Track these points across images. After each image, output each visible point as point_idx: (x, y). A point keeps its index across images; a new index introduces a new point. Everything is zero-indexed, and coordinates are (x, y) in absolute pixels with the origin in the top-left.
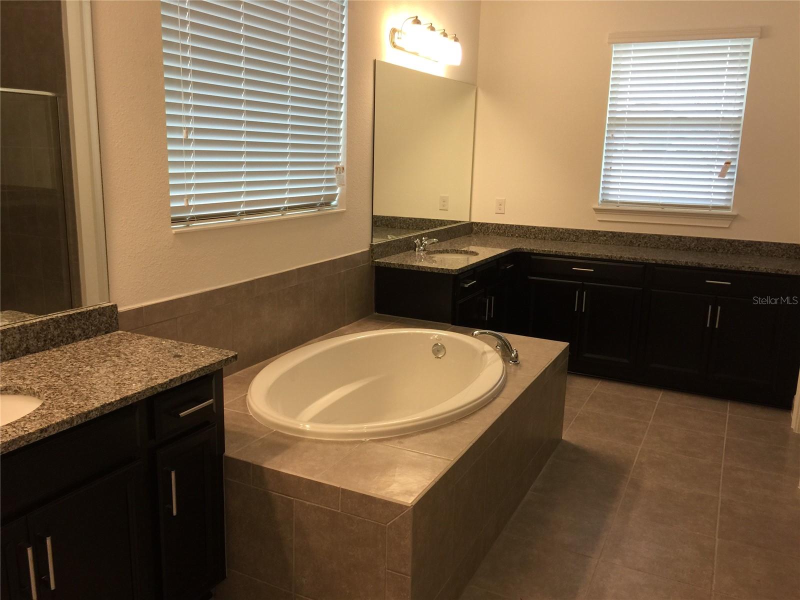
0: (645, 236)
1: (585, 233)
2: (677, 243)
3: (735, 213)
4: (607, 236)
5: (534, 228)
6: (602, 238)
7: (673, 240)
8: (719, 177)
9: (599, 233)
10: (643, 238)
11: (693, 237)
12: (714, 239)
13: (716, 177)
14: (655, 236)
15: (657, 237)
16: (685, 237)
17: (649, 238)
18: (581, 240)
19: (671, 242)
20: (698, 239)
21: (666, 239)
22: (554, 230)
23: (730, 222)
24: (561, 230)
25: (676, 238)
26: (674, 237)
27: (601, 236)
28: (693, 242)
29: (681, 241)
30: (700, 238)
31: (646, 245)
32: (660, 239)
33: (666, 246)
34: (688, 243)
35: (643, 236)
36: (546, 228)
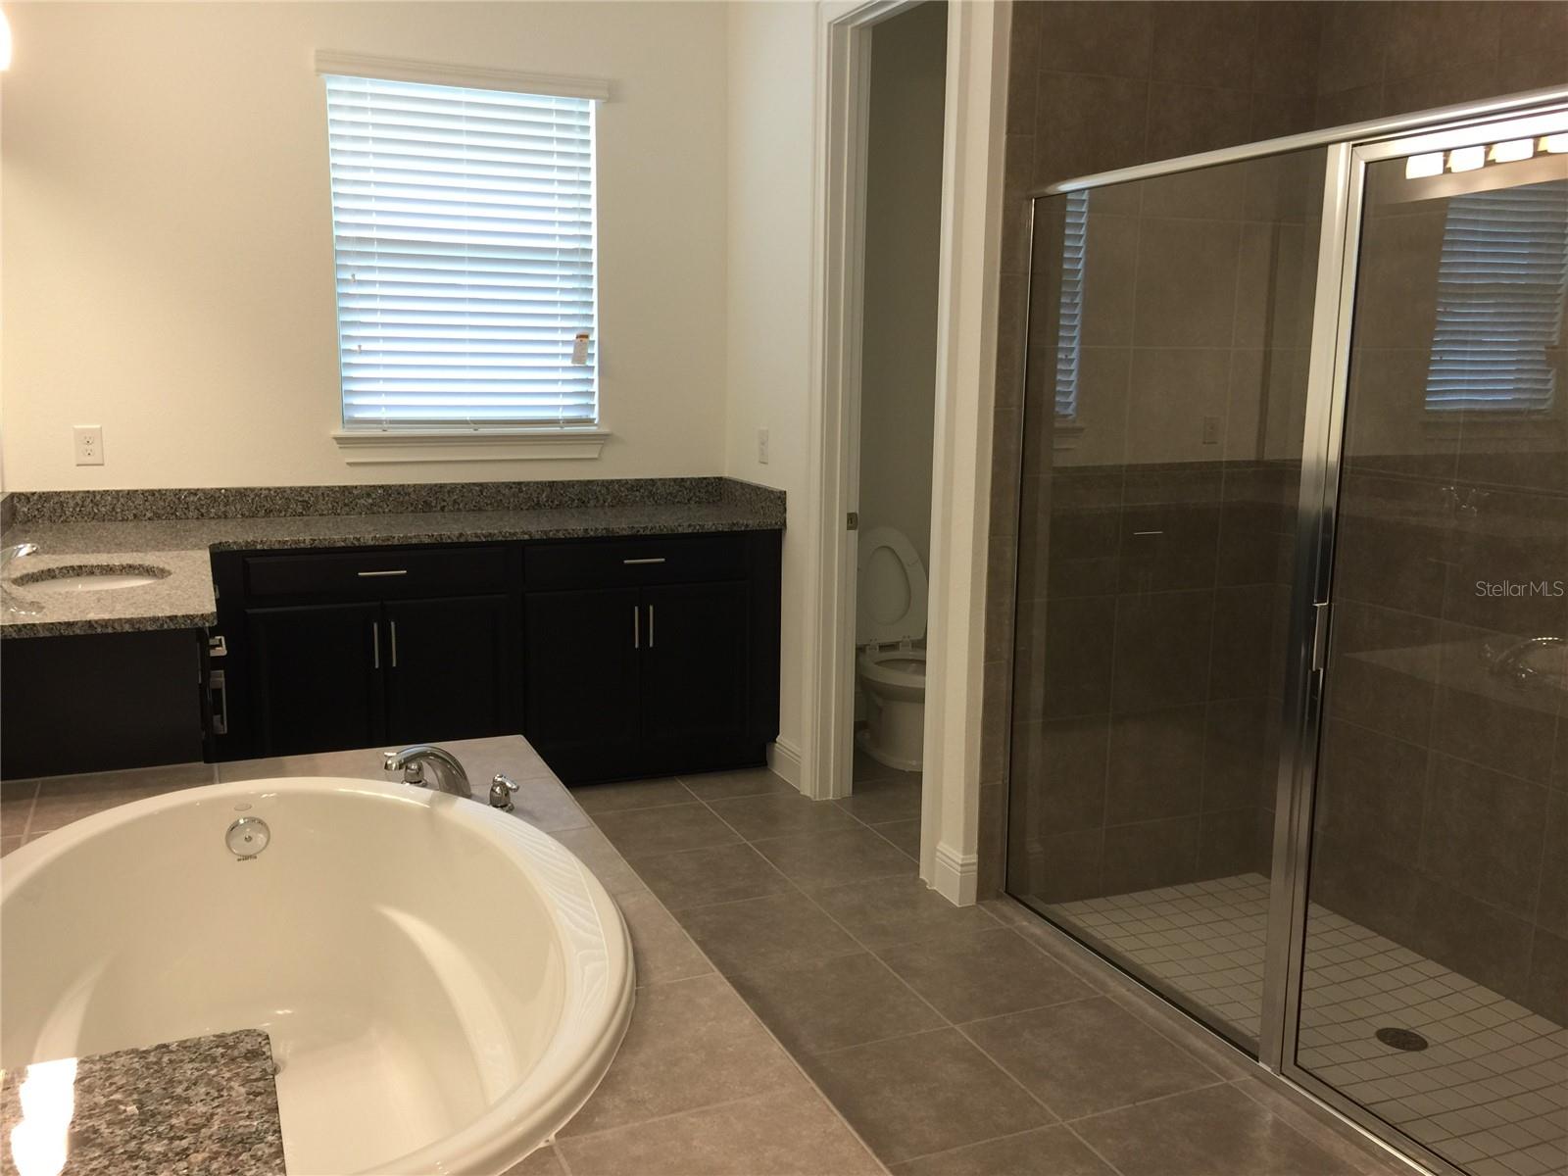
0: (452, 488)
1: (323, 494)
2: (513, 495)
3: (604, 430)
4: (374, 496)
5: (194, 492)
6: (362, 501)
7: (507, 491)
8: (573, 362)
9: (355, 492)
10: (449, 492)
11: (541, 483)
12: (578, 481)
13: (568, 363)
14: (472, 487)
15: (477, 488)
16: (528, 484)
17: (460, 491)
18: (317, 510)
19: (504, 495)
20: (552, 484)
21: (494, 490)
22: (249, 492)
23: (600, 446)
24: (264, 492)
25: (511, 488)
26: (509, 485)
27: (359, 497)
28: (543, 491)
29: (521, 491)
30: (553, 482)
31: (457, 506)
32: (481, 492)
33: (495, 504)
34: (535, 495)
35: (448, 488)
36: (226, 490)
